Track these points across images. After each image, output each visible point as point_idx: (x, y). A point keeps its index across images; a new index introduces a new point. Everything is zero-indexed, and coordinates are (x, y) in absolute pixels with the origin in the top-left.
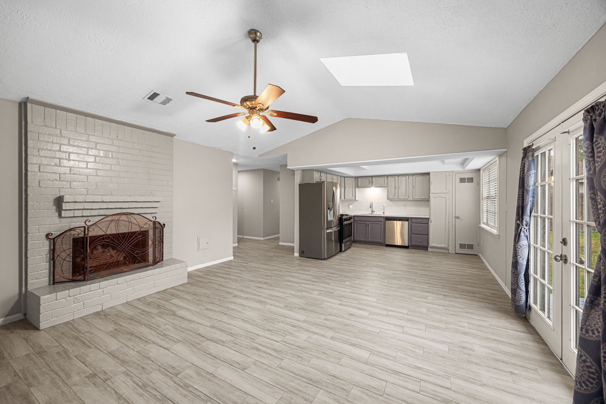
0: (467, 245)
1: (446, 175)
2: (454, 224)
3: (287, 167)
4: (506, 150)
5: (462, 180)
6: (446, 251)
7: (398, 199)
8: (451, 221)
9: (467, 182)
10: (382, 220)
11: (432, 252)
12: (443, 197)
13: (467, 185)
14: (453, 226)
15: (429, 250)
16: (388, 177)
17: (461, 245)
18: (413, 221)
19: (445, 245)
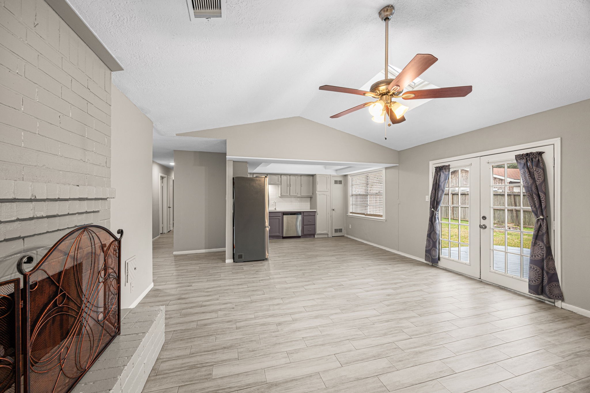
0: (339, 229)
1: (327, 178)
2: (331, 215)
3: (226, 156)
4: (398, 165)
5: (336, 182)
6: (326, 236)
7: (289, 196)
8: (329, 213)
9: (339, 184)
10: (280, 215)
11: (318, 238)
12: (325, 195)
13: (338, 186)
14: (331, 217)
15: (316, 236)
16: (281, 176)
17: (335, 230)
18: (305, 214)
19: (326, 231)
